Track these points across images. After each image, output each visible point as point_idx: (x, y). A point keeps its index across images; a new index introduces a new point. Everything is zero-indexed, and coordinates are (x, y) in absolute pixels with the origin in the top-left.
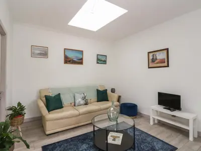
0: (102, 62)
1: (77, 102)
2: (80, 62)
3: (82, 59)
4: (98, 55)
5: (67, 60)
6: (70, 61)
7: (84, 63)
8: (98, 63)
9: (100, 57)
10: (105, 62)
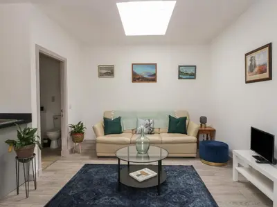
0: (188, 77)
1: (139, 128)
2: (153, 78)
3: (155, 75)
4: (179, 66)
5: (136, 78)
6: (138, 79)
7: (158, 80)
8: (180, 78)
9: (184, 70)
10: (193, 76)
